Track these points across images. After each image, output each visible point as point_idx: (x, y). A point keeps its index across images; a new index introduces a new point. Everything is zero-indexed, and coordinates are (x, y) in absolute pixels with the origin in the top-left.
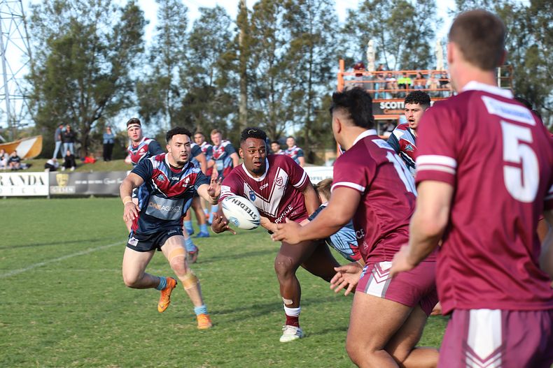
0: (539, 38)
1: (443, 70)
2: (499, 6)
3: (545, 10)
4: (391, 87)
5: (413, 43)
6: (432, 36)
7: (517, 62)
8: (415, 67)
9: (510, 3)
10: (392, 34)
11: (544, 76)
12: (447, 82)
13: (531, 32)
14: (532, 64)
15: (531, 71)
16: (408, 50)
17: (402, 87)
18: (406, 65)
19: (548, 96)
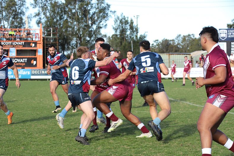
0: (68, 16)
1: (28, 29)
2: (52, 2)
3: (71, 5)
4: (6, 35)
5: (15, 17)
6: (24, 14)
7: (59, 26)
8: (16, 27)
9: (56, 1)
10: (7, 13)
11: (71, 33)
12: (30, 34)
13: (65, 14)
14: (65, 27)
15: (65, 30)
16: (13, 20)
17: (11, 36)
18: (13, 27)
19: (72, 41)
